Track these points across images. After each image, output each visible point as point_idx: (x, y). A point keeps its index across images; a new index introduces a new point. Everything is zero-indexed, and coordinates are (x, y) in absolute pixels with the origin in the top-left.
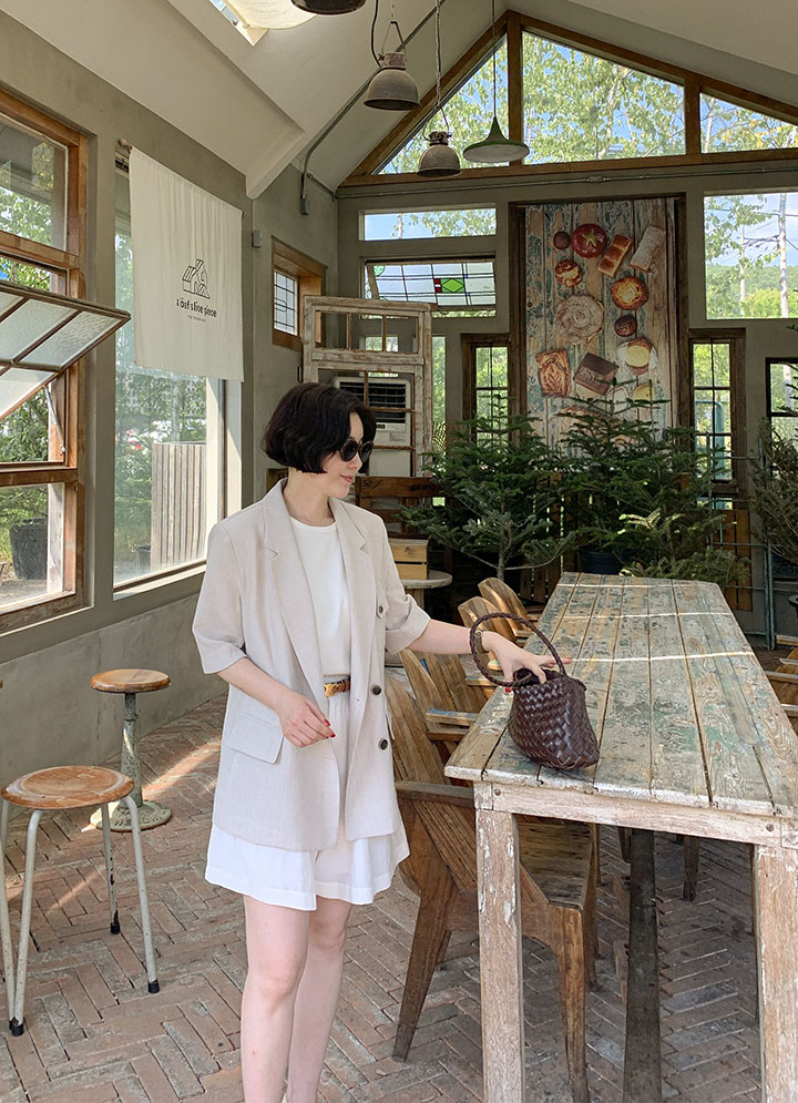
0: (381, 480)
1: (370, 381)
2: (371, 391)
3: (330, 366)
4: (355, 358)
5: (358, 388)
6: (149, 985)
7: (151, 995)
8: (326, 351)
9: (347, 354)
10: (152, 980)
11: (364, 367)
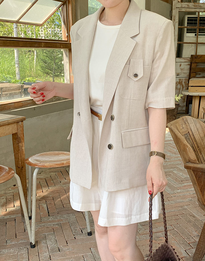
0: (201, 56)
1: (200, 16)
2: (200, 20)
3: (183, 10)
4: (194, 6)
5: (195, 19)
6: (88, 233)
7: (88, 237)
8: (182, 3)
9: (191, 4)
10: (89, 231)
11: (198, 10)
